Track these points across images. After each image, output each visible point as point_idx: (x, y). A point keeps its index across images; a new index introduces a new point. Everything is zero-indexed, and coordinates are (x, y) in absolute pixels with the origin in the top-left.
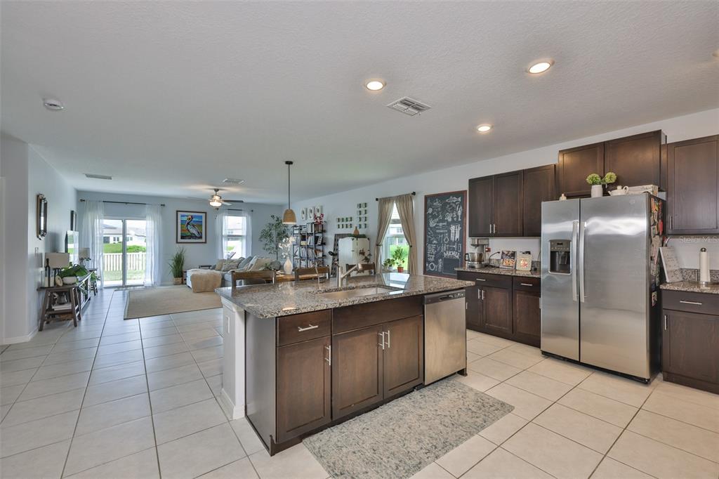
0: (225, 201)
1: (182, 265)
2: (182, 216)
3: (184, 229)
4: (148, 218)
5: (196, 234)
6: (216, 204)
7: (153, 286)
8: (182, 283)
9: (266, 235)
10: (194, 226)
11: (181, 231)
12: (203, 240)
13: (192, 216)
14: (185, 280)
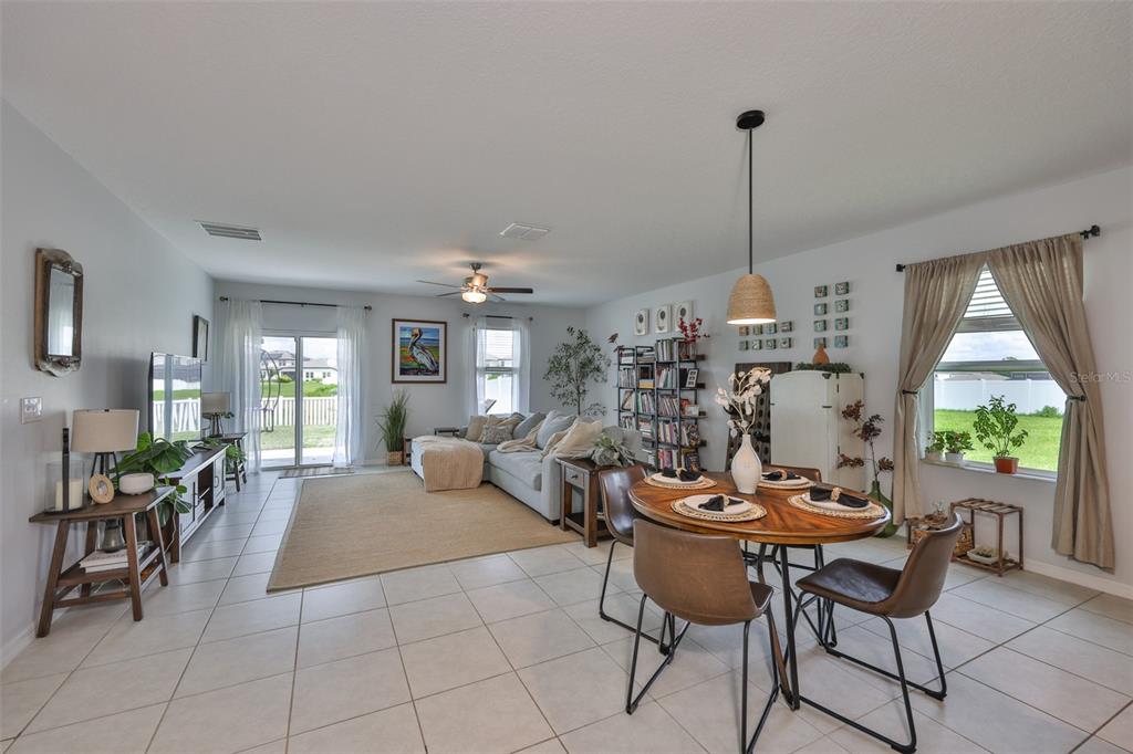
0: (494, 290)
1: (403, 426)
2: (403, 329)
3: (405, 353)
4: (340, 332)
5: (428, 365)
6: (474, 297)
7: (349, 469)
8: (403, 462)
9: (557, 366)
10: (423, 348)
11: (401, 358)
12: (441, 377)
13: (420, 331)
14: (409, 455)
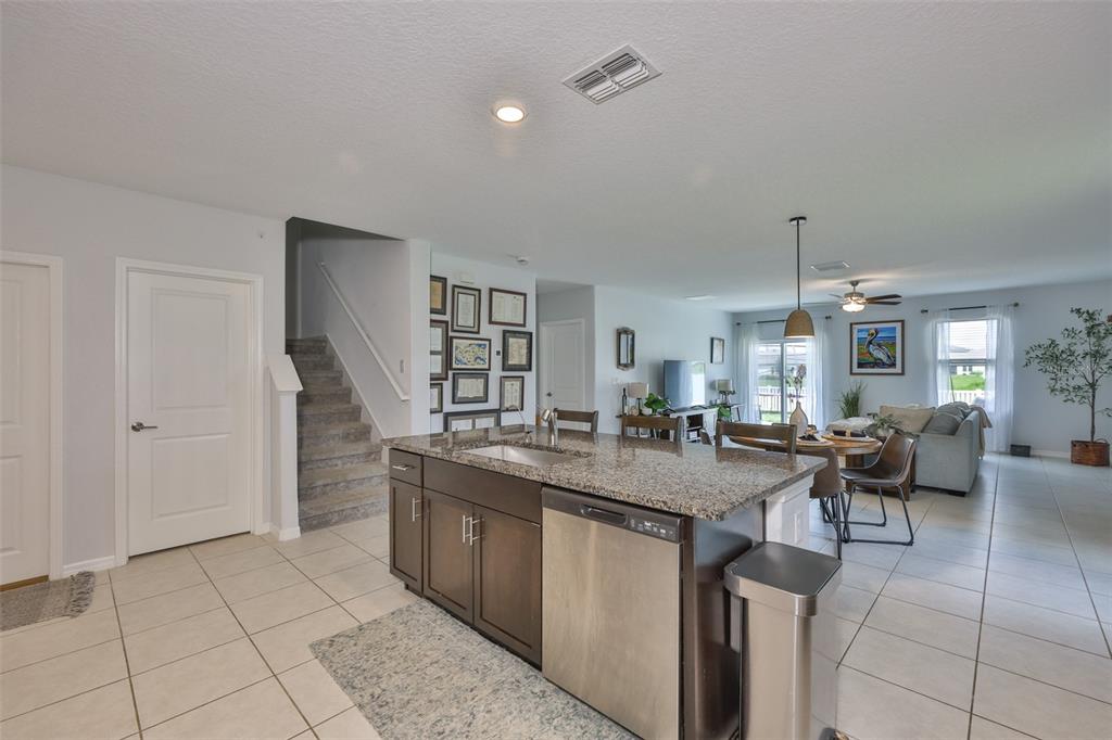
2: (860, 331)
5: (885, 359)
10: (879, 345)
11: (859, 355)
12: (898, 369)
13: (876, 330)
